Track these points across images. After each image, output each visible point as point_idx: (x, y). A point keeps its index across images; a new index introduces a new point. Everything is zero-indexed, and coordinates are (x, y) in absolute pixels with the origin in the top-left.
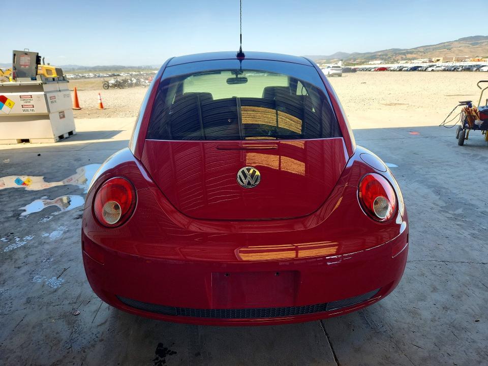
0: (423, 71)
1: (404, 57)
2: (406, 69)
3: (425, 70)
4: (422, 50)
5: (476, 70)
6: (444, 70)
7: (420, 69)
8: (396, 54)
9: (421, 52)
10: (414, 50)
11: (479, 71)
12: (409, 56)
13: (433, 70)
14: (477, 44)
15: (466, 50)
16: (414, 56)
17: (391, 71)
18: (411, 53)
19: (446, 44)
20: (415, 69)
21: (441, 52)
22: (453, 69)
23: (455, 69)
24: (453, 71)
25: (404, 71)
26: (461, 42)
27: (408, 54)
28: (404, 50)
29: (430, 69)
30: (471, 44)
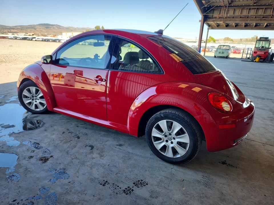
0: (30, 40)
1: (9, 31)
2: (19, 38)
3: (32, 40)
4: (19, 28)
5: (58, 42)
6: (42, 41)
7: (28, 39)
8: (4, 29)
9: (19, 29)
10: (14, 27)
11: (60, 42)
12: (12, 30)
13: (36, 40)
14: (48, 28)
15: (44, 30)
16: (16, 31)
17: (9, 39)
18: (13, 29)
19: (33, 26)
20: (25, 39)
21: (31, 30)
22: (47, 40)
23: (48, 40)
24: (47, 41)
25: (18, 39)
26: (40, 26)
27: (11, 29)
28: (8, 26)
29: (34, 39)
30: (46, 28)
